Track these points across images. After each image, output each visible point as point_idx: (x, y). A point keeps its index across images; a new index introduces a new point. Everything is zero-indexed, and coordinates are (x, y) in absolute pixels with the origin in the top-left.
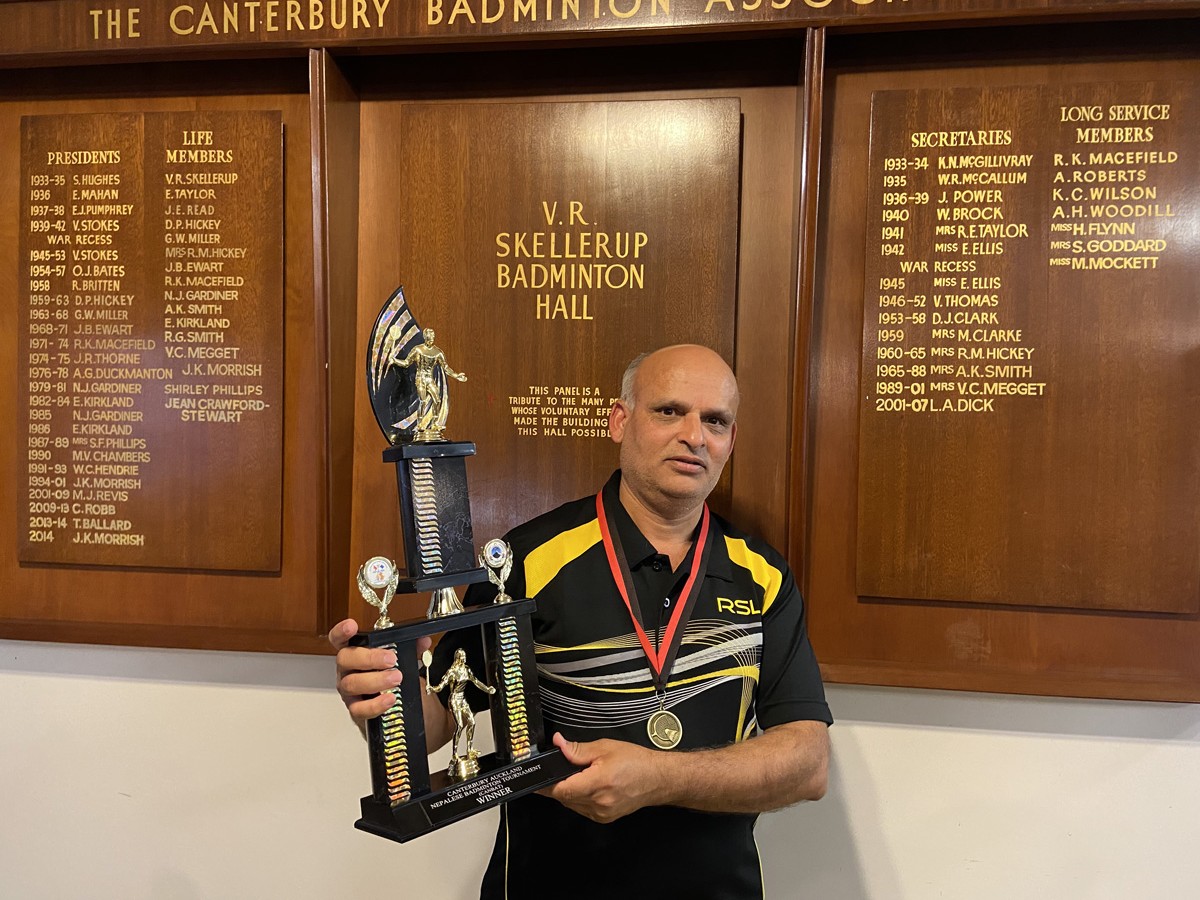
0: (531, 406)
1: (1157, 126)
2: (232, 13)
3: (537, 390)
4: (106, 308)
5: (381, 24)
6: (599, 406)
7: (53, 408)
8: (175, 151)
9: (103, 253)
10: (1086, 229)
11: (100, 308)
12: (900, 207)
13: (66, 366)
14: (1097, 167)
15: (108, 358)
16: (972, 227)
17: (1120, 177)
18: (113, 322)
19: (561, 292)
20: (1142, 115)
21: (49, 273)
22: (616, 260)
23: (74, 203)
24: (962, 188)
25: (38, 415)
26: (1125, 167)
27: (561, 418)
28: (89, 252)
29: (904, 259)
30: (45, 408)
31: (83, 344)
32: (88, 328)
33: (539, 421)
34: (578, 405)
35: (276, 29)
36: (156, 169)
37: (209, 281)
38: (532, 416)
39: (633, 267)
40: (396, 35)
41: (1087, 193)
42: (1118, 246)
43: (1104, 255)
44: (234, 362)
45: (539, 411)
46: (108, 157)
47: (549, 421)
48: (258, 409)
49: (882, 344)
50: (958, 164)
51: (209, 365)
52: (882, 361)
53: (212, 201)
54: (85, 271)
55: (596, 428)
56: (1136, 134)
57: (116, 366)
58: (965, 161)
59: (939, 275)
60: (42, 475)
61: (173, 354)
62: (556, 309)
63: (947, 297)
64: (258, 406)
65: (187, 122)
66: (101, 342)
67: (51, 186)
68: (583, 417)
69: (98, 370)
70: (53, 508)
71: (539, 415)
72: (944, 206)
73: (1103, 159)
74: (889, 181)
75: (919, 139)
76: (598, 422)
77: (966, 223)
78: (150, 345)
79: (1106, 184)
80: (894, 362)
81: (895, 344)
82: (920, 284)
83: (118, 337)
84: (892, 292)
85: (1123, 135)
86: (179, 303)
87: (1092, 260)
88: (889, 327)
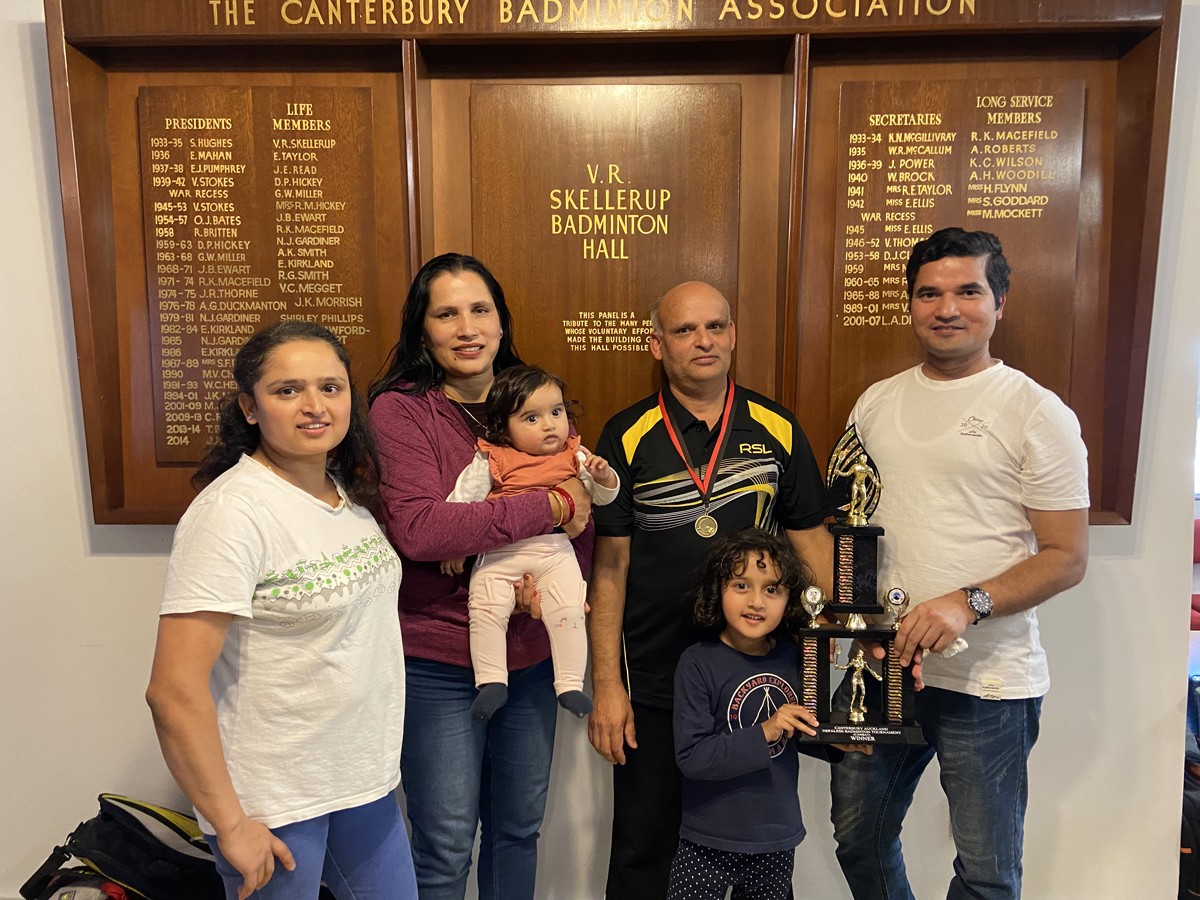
0: (581, 327)
1: (1044, 111)
2: (336, 7)
3: (585, 315)
4: (227, 251)
5: (462, 21)
6: (634, 327)
7: (183, 335)
8: (280, 121)
9: (220, 206)
10: (993, 188)
11: (222, 251)
12: (861, 171)
13: (193, 300)
14: (1001, 142)
15: (230, 293)
16: (913, 187)
17: (1017, 149)
18: (233, 263)
19: (603, 237)
20: (1034, 103)
21: (172, 222)
22: (646, 211)
23: (193, 162)
24: (906, 157)
25: (170, 341)
26: (1021, 142)
27: (604, 336)
28: (208, 204)
29: (864, 211)
30: (175, 335)
31: (207, 282)
32: (211, 268)
33: (587, 339)
34: (618, 326)
35: (374, 22)
36: (265, 135)
37: (314, 229)
38: (582, 336)
39: (659, 217)
40: (474, 30)
41: (994, 162)
42: (1015, 201)
43: (1005, 208)
44: (338, 295)
45: (587, 332)
46: (221, 124)
47: (595, 339)
48: (361, 333)
49: (848, 276)
50: (903, 139)
51: (318, 299)
52: (847, 289)
53: (315, 163)
54: (205, 220)
55: (632, 344)
56: (1029, 118)
57: (237, 299)
58: (908, 137)
59: (889, 223)
60: (174, 390)
61: (286, 289)
62: (599, 251)
63: (895, 240)
64: (360, 331)
65: (291, 95)
66: (223, 280)
67: (170, 148)
68: (621, 336)
69: (221, 303)
70: (187, 417)
71: (587, 335)
72: (893, 171)
73: (1006, 135)
74: (853, 151)
75: (874, 119)
76: (633, 339)
77: (908, 184)
78: (267, 282)
79: (1007, 155)
80: (857, 288)
81: (857, 275)
82: (875, 230)
83: (238, 276)
84: (855, 236)
85: (1020, 118)
86: (290, 247)
87: (996, 211)
88: (853, 262)
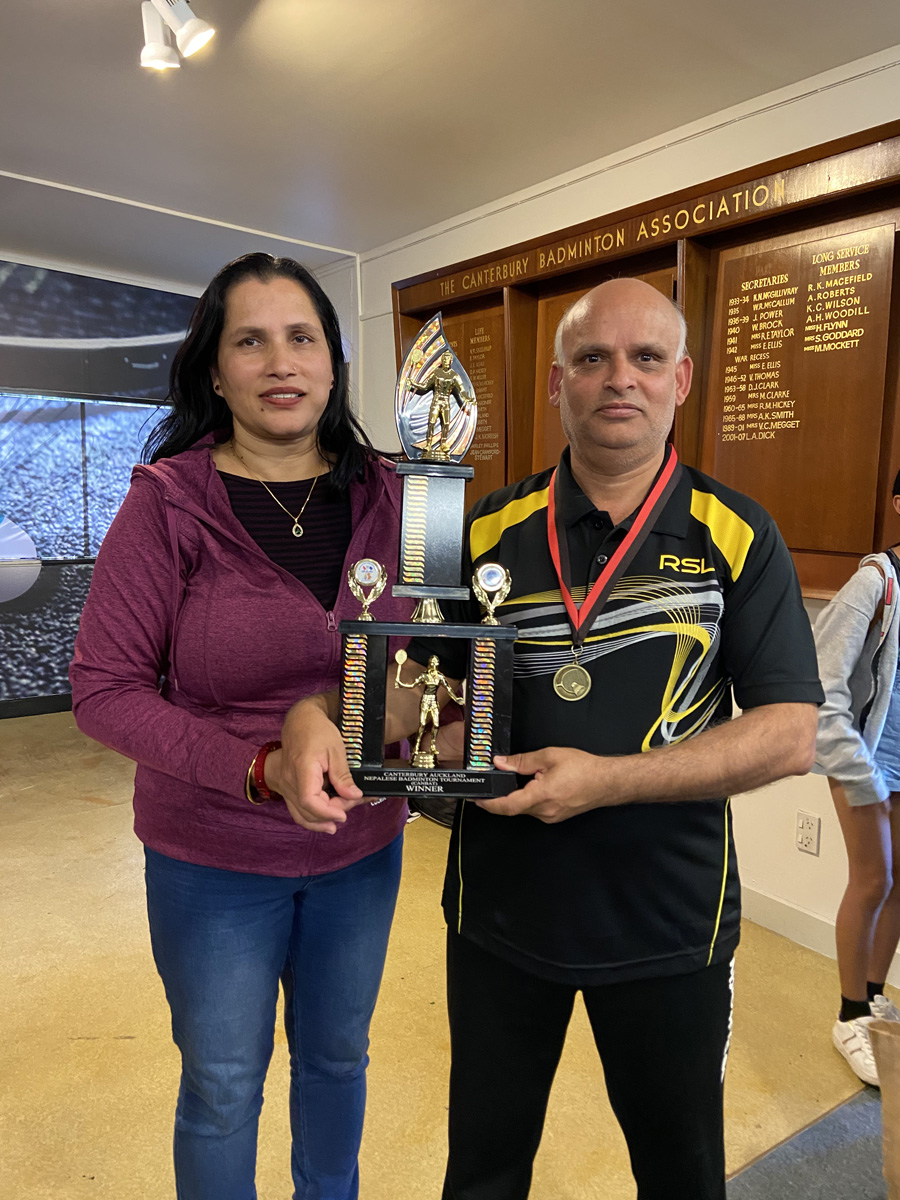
1: (862, 258)
2: (481, 277)
5: (526, 272)
8: (473, 338)
10: (823, 328)
12: (736, 326)
14: (829, 289)
16: (768, 333)
17: (841, 293)
20: (854, 253)
24: (764, 311)
26: (844, 287)
29: (737, 355)
35: (493, 281)
36: (468, 347)
40: (531, 275)
41: (824, 306)
42: (839, 335)
43: (831, 342)
44: (490, 432)
49: (726, 404)
50: (763, 297)
51: (483, 435)
52: (726, 414)
53: (484, 360)
56: (850, 266)
58: (766, 295)
59: (753, 362)
63: (756, 375)
64: (499, 452)
65: (475, 324)
72: (755, 323)
73: (833, 283)
74: (731, 312)
75: (745, 286)
77: (765, 331)
79: (834, 299)
80: (731, 413)
81: (732, 403)
82: (743, 368)
84: (732, 374)
85: (844, 267)
87: (825, 346)
88: (729, 394)
